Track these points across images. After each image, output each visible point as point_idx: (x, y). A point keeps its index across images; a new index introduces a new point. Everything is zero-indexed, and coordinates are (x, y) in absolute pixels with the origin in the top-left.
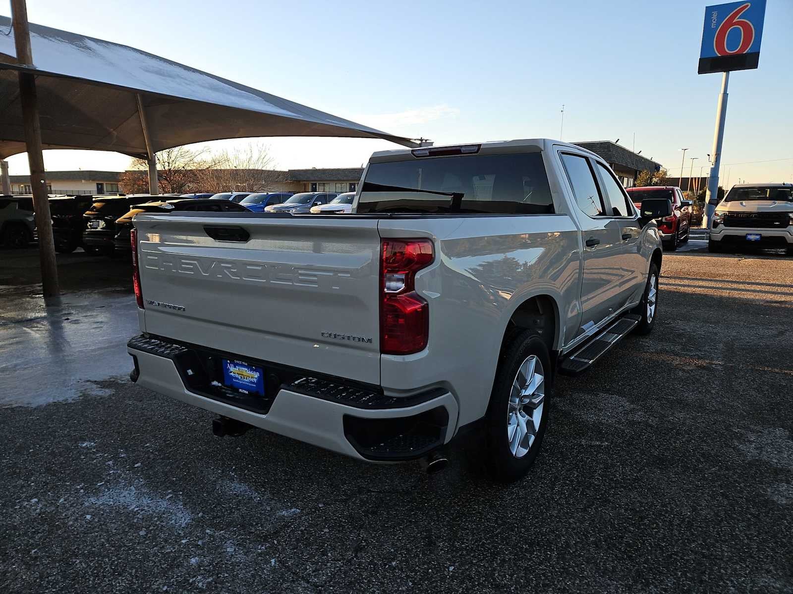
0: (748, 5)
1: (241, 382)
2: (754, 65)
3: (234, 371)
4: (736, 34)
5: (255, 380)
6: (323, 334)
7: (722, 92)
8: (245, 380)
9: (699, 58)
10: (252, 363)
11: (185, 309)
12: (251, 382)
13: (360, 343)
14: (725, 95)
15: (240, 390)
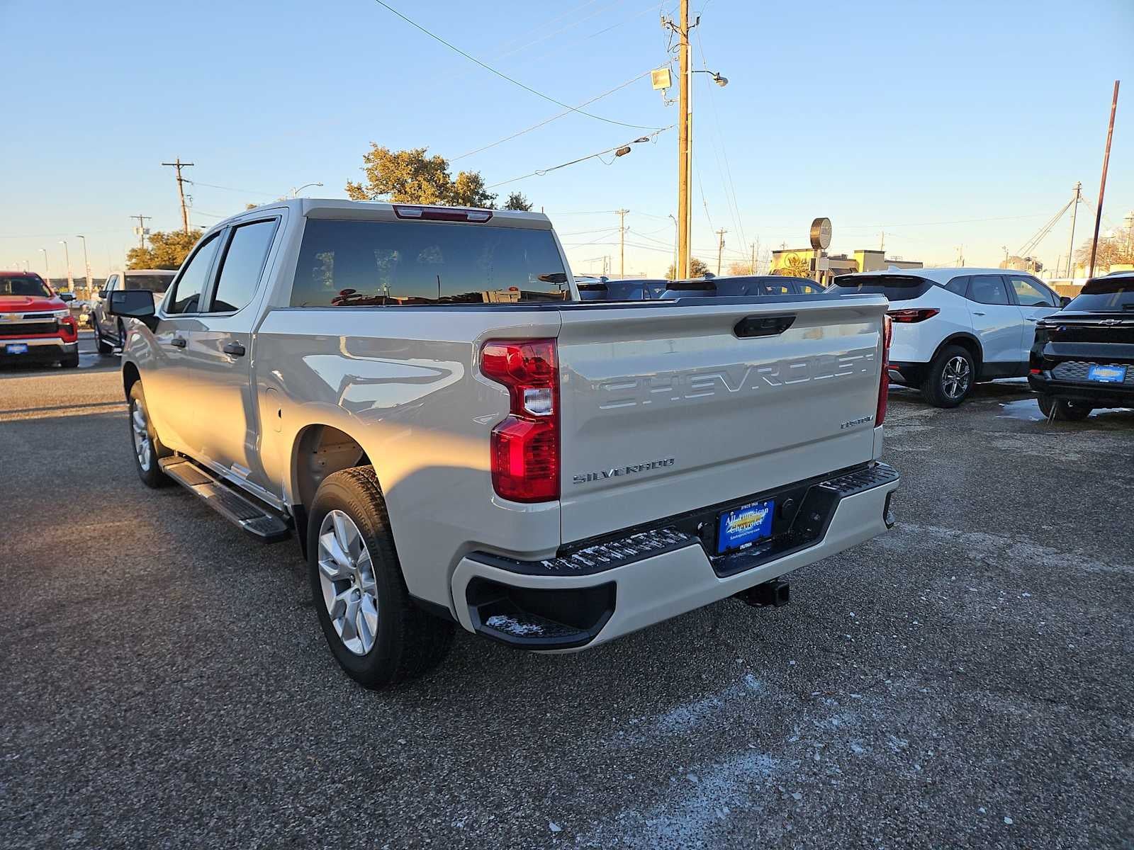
3: (734, 524)
8: (748, 528)
12: (756, 527)
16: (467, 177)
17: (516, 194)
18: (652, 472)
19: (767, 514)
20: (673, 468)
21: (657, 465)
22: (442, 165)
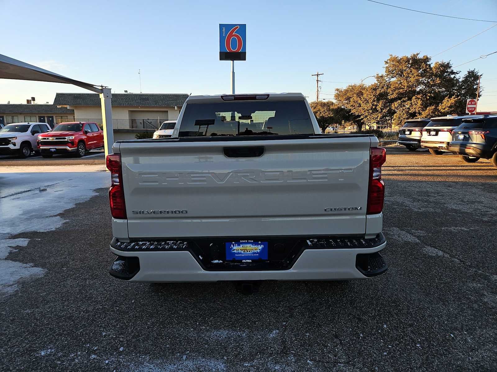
0: (238, 27)
1: (243, 255)
2: (244, 59)
3: (236, 248)
4: (234, 41)
5: (259, 251)
6: (325, 210)
7: (232, 71)
8: (249, 253)
9: (219, 51)
10: (256, 240)
11: (188, 212)
12: (255, 253)
13: (354, 211)
14: (233, 73)
15: (244, 261)
16: (440, 64)
17: (472, 69)
18: (174, 215)
19: (263, 249)
20: (186, 215)
21: (177, 212)
22: (426, 60)
